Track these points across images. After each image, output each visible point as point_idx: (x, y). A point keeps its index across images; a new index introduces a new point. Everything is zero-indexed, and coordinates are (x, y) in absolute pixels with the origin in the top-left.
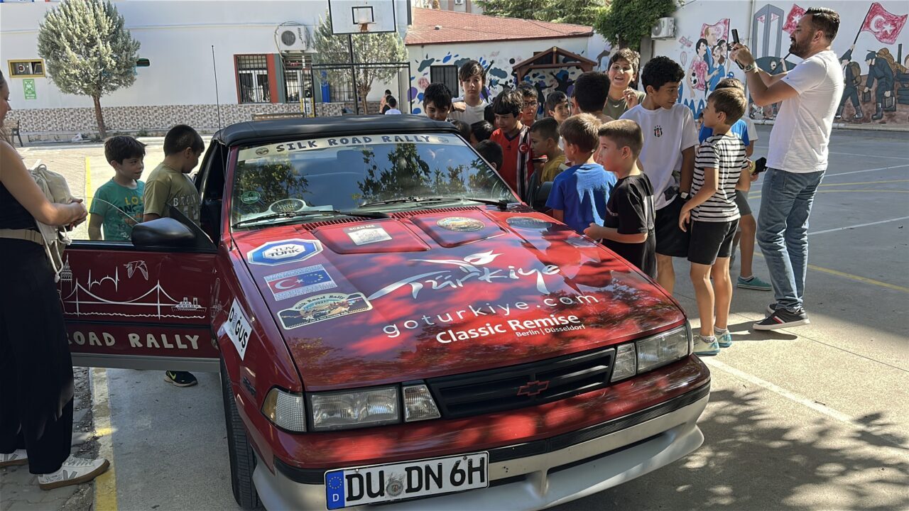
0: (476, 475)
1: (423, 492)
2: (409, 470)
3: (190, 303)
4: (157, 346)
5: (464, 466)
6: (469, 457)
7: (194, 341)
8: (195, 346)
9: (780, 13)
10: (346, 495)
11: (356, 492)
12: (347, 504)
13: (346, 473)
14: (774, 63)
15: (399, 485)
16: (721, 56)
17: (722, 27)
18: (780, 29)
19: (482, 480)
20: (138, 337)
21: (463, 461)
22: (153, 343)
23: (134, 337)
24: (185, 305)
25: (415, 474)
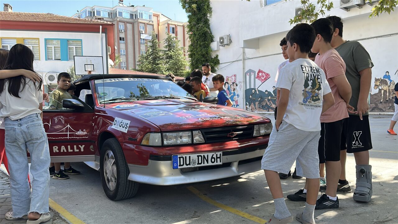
0: (219, 160)
1: (202, 165)
2: (198, 156)
3: (82, 132)
4: (65, 151)
5: (215, 156)
6: (216, 153)
7: (82, 148)
8: (82, 150)
9: (254, 72)
10: (179, 164)
11: (182, 164)
12: (179, 167)
13: (179, 156)
14: (253, 90)
15: (195, 162)
16: (234, 88)
17: (233, 77)
18: (255, 78)
19: (220, 162)
20: (57, 147)
21: (214, 154)
22: (63, 150)
23: (55, 148)
24: (80, 133)
25: (200, 157)
